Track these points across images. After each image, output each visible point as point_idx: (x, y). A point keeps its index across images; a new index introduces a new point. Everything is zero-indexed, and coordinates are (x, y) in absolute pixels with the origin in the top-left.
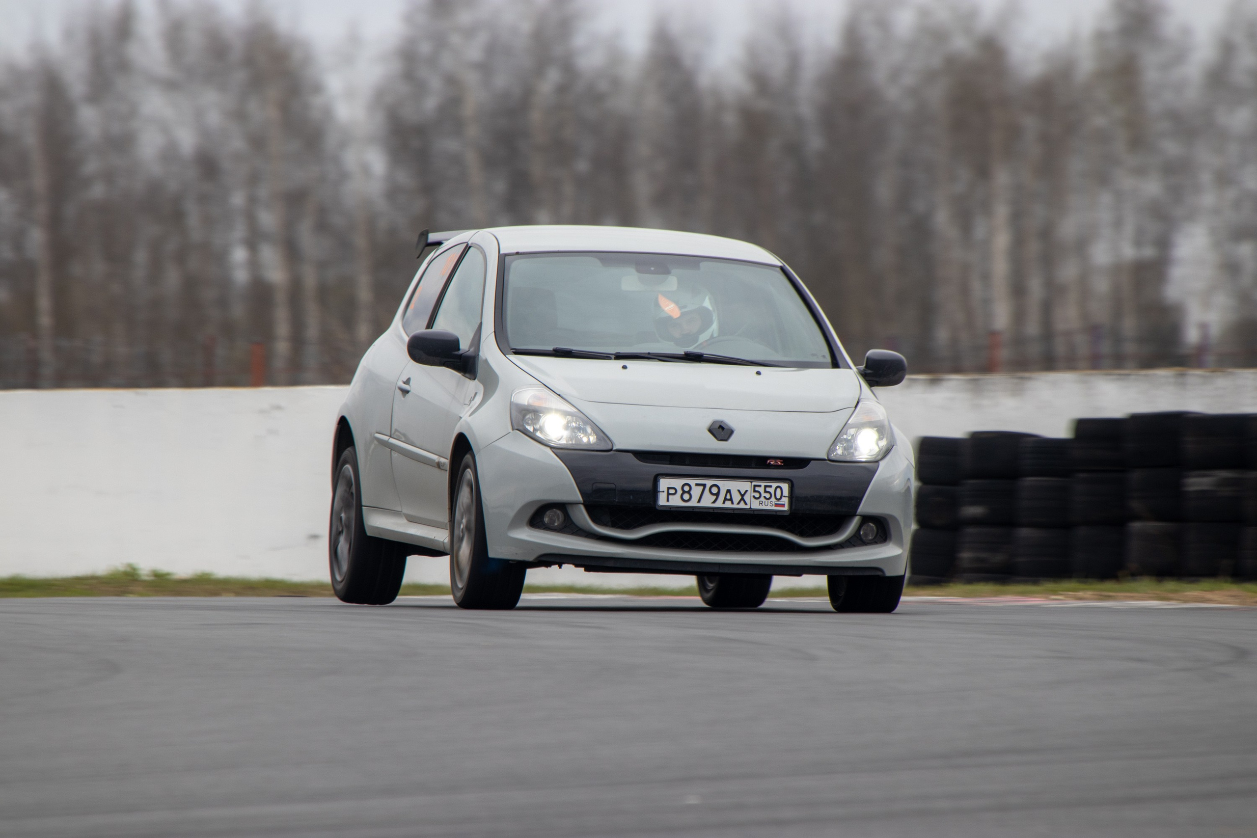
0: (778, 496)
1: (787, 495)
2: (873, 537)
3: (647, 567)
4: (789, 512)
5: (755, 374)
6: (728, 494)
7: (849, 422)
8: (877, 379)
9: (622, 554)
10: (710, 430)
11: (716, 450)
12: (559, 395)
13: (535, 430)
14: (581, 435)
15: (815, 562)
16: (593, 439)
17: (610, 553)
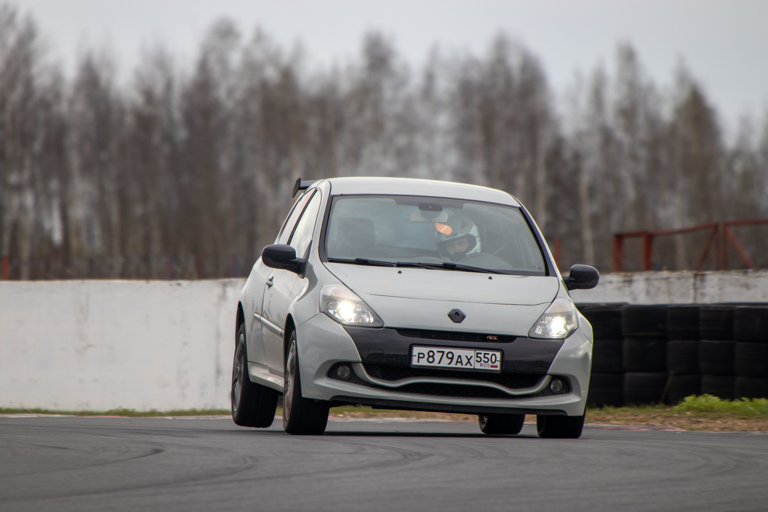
0: (493, 360)
1: (499, 360)
2: (560, 389)
3: (403, 406)
4: (500, 371)
5: (488, 279)
6: (459, 359)
7: (546, 312)
8: (578, 284)
9: (387, 397)
10: (450, 316)
11: (452, 329)
12: (351, 290)
13: (334, 312)
14: (365, 316)
15: (518, 405)
16: (372, 320)
17: (379, 396)
